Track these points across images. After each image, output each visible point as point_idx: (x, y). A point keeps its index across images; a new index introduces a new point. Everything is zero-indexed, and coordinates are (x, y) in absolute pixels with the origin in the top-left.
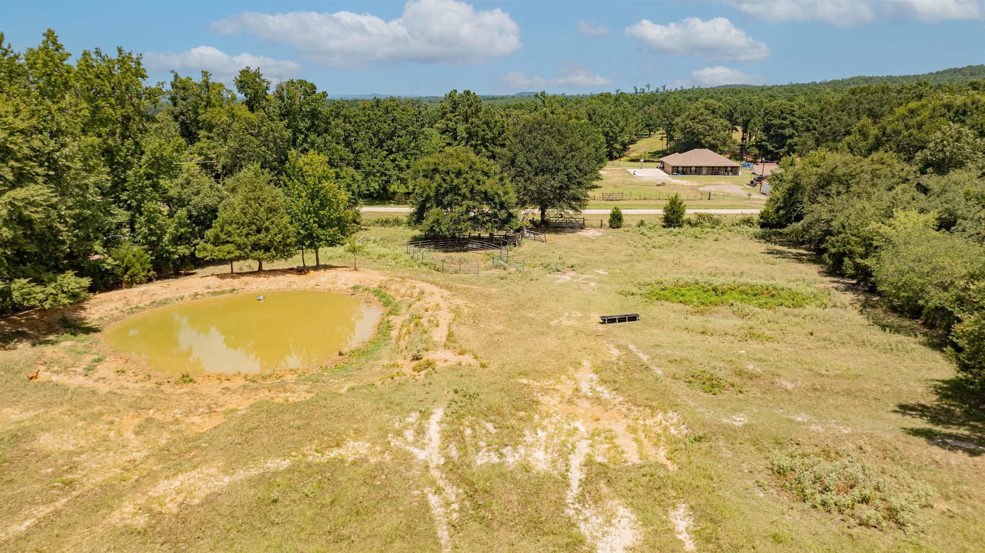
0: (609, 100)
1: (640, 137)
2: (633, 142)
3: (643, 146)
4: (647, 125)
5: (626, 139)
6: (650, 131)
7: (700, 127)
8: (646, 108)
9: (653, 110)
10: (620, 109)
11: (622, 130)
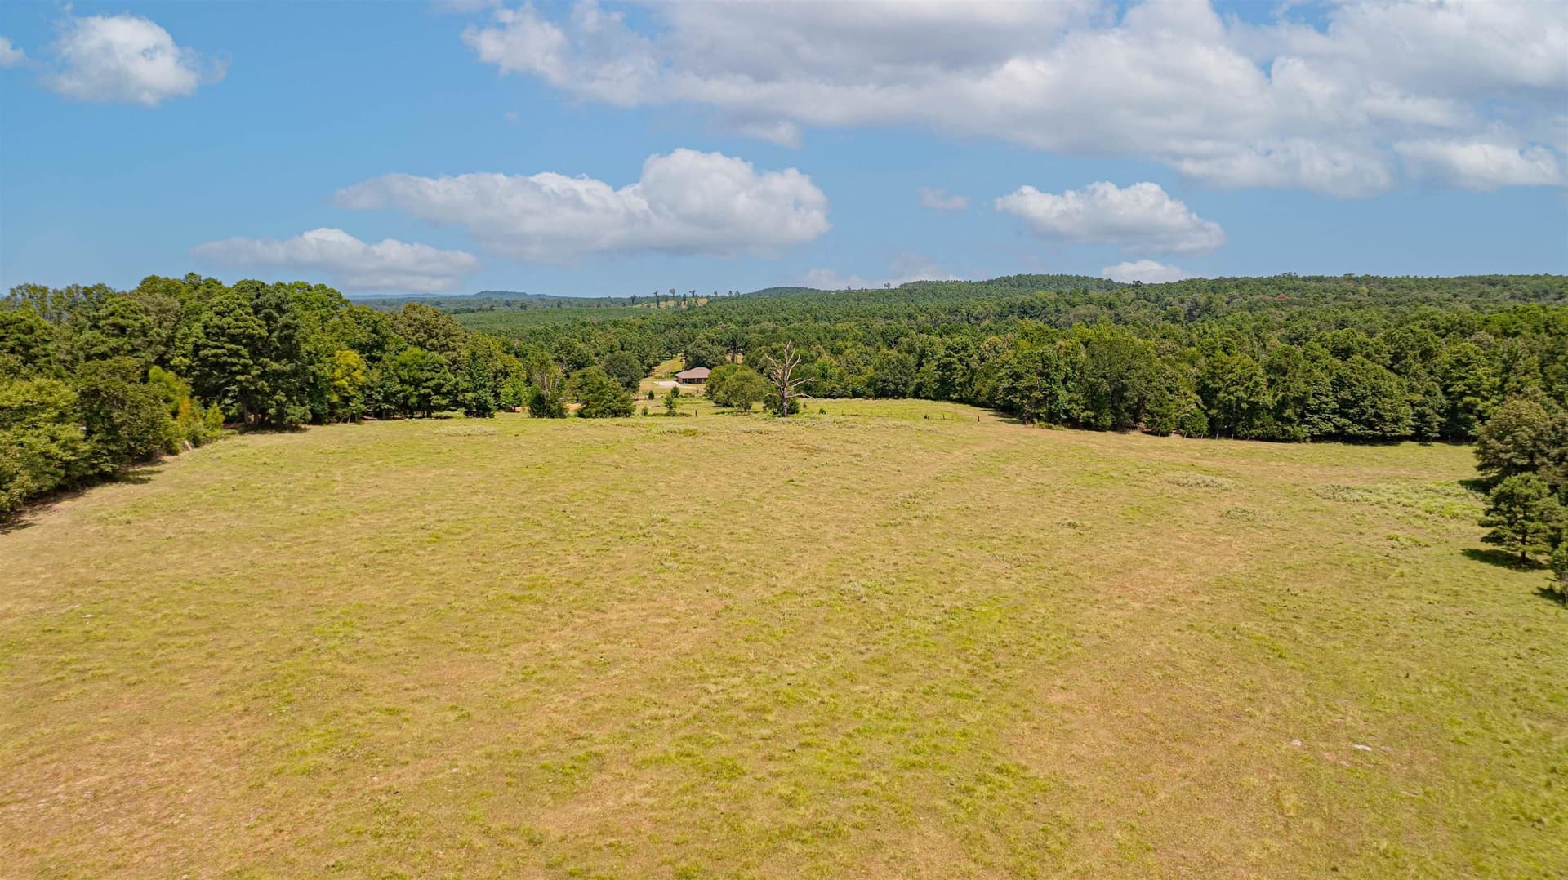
0: (634, 327)
1: (663, 359)
2: (657, 364)
3: (666, 366)
4: (669, 349)
5: (651, 361)
6: (672, 353)
7: (703, 353)
8: (667, 333)
9: (673, 334)
10: (644, 337)
11: (648, 355)
